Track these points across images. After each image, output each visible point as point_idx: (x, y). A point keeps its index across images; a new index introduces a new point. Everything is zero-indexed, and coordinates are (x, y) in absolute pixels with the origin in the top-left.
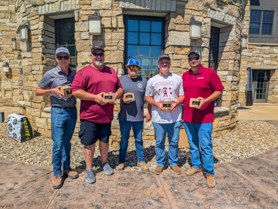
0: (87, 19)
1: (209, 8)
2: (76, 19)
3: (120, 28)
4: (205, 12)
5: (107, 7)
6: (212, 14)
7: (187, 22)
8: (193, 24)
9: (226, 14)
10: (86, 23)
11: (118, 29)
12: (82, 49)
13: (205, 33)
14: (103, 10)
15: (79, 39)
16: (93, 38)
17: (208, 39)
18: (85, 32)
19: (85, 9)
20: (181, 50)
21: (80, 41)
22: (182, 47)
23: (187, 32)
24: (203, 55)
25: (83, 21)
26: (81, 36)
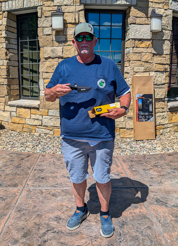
0: (50, 15)
2: (39, 15)
4: (167, 4)
5: (69, 3)
6: (174, 6)
8: (154, 18)
10: (49, 19)
12: (45, 44)
13: (166, 25)
14: (65, 5)
15: (42, 34)
16: (56, 33)
17: (169, 31)
18: (48, 28)
19: (47, 6)
20: (142, 43)
21: (43, 36)
22: (142, 40)
23: (148, 25)
24: (164, 48)
25: (46, 17)
26: (44, 31)
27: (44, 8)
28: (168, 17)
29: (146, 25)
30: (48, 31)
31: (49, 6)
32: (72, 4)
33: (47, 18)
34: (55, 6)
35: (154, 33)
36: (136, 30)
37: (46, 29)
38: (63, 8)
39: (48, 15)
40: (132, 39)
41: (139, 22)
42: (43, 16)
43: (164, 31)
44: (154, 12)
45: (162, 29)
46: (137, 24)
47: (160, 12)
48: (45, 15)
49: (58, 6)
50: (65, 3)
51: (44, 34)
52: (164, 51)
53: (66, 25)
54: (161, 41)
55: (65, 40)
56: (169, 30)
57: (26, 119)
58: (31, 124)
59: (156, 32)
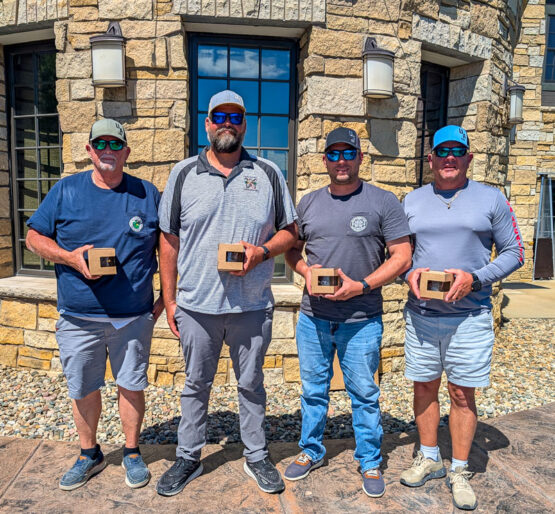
0: (88, 45)
1: (416, 14)
2: (59, 44)
3: (175, 69)
4: (406, 25)
5: (140, 13)
6: (425, 31)
7: (356, 51)
8: (372, 58)
9: (463, 29)
10: (86, 55)
11: (171, 71)
12: (76, 125)
13: (405, 81)
14: (131, 19)
15: (67, 97)
16: (105, 94)
17: (413, 97)
18: (82, 81)
19: (81, 18)
21: (70, 104)
22: (342, 119)
23: (357, 80)
24: (401, 141)
25: (77, 50)
26: (73, 89)
27: (72, 26)
28: (412, 58)
29: (352, 80)
30: (82, 89)
31: (84, 21)
32: (149, 17)
33: (81, 53)
34: (103, 20)
35: (373, 100)
36: (326, 93)
37: (77, 84)
38: (124, 25)
39: (82, 45)
40: (315, 115)
41: (333, 69)
42: (69, 47)
43: (399, 96)
44: (371, 44)
45: (395, 90)
46: (328, 76)
47: (390, 44)
48: (75, 44)
49: (111, 20)
50: (129, 13)
51: (73, 97)
52: (401, 150)
53: (133, 73)
54: (391, 122)
55: (130, 113)
56: (412, 94)
57: (26, 332)
58: (39, 345)
59: (380, 99)
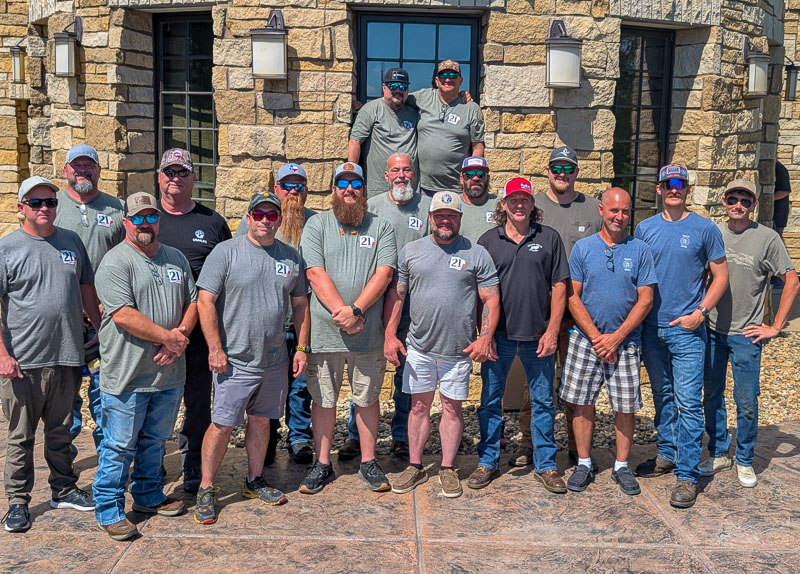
0: (248, 33)
2: (217, 29)
3: (340, 61)
5: (303, 1)
7: (540, 36)
8: (554, 48)
10: (245, 43)
11: (336, 62)
12: (233, 116)
13: (600, 65)
14: (294, 6)
15: (225, 86)
16: (265, 85)
17: (610, 82)
18: (241, 70)
19: (241, 4)
20: (522, 119)
21: (228, 93)
22: (524, 111)
24: (595, 132)
25: (236, 37)
26: (230, 77)
27: (231, 11)
28: (608, 39)
29: (535, 68)
30: (239, 78)
31: (245, 6)
32: (313, 5)
33: (240, 41)
35: (560, 90)
36: (505, 84)
37: (235, 74)
38: (286, 13)
39: (242, 32)
40: (493, 108)
41: (513, 57)
42: (227, 33)
43: (593, 82)
44: (558, 28)
46: (507, 64)
48: (234, 31)
49: (272, 7)
51: (231, 86)
52: (596, 141)
54: (582, 111)
55: (291, 106)
56: (609, 79)
